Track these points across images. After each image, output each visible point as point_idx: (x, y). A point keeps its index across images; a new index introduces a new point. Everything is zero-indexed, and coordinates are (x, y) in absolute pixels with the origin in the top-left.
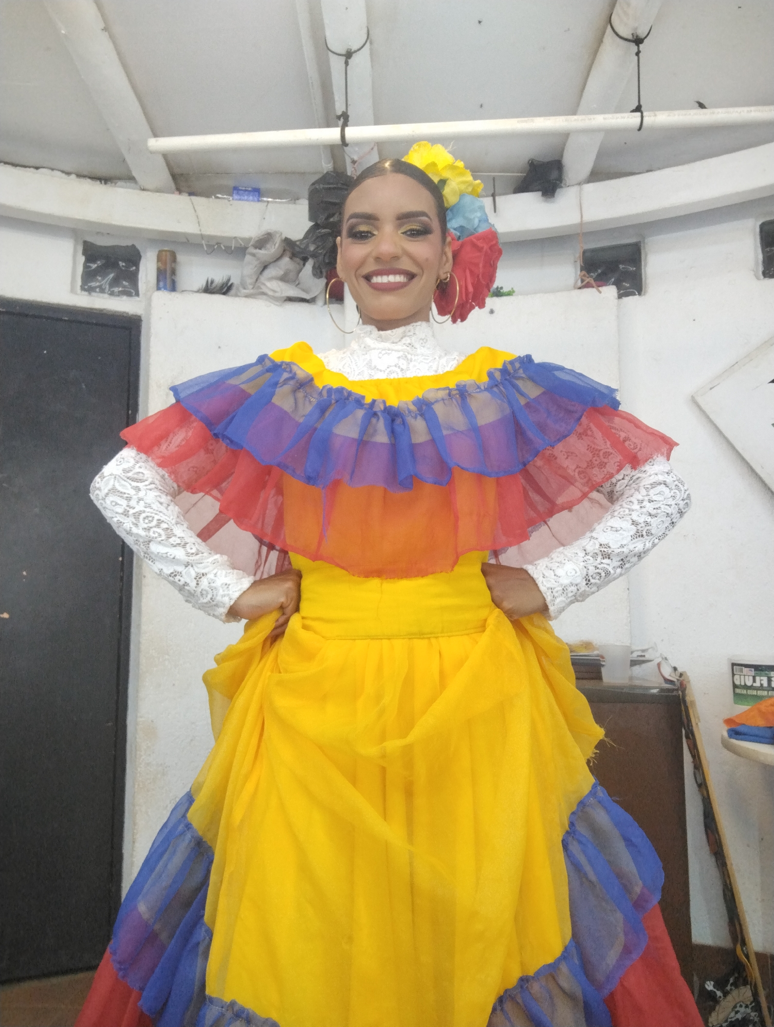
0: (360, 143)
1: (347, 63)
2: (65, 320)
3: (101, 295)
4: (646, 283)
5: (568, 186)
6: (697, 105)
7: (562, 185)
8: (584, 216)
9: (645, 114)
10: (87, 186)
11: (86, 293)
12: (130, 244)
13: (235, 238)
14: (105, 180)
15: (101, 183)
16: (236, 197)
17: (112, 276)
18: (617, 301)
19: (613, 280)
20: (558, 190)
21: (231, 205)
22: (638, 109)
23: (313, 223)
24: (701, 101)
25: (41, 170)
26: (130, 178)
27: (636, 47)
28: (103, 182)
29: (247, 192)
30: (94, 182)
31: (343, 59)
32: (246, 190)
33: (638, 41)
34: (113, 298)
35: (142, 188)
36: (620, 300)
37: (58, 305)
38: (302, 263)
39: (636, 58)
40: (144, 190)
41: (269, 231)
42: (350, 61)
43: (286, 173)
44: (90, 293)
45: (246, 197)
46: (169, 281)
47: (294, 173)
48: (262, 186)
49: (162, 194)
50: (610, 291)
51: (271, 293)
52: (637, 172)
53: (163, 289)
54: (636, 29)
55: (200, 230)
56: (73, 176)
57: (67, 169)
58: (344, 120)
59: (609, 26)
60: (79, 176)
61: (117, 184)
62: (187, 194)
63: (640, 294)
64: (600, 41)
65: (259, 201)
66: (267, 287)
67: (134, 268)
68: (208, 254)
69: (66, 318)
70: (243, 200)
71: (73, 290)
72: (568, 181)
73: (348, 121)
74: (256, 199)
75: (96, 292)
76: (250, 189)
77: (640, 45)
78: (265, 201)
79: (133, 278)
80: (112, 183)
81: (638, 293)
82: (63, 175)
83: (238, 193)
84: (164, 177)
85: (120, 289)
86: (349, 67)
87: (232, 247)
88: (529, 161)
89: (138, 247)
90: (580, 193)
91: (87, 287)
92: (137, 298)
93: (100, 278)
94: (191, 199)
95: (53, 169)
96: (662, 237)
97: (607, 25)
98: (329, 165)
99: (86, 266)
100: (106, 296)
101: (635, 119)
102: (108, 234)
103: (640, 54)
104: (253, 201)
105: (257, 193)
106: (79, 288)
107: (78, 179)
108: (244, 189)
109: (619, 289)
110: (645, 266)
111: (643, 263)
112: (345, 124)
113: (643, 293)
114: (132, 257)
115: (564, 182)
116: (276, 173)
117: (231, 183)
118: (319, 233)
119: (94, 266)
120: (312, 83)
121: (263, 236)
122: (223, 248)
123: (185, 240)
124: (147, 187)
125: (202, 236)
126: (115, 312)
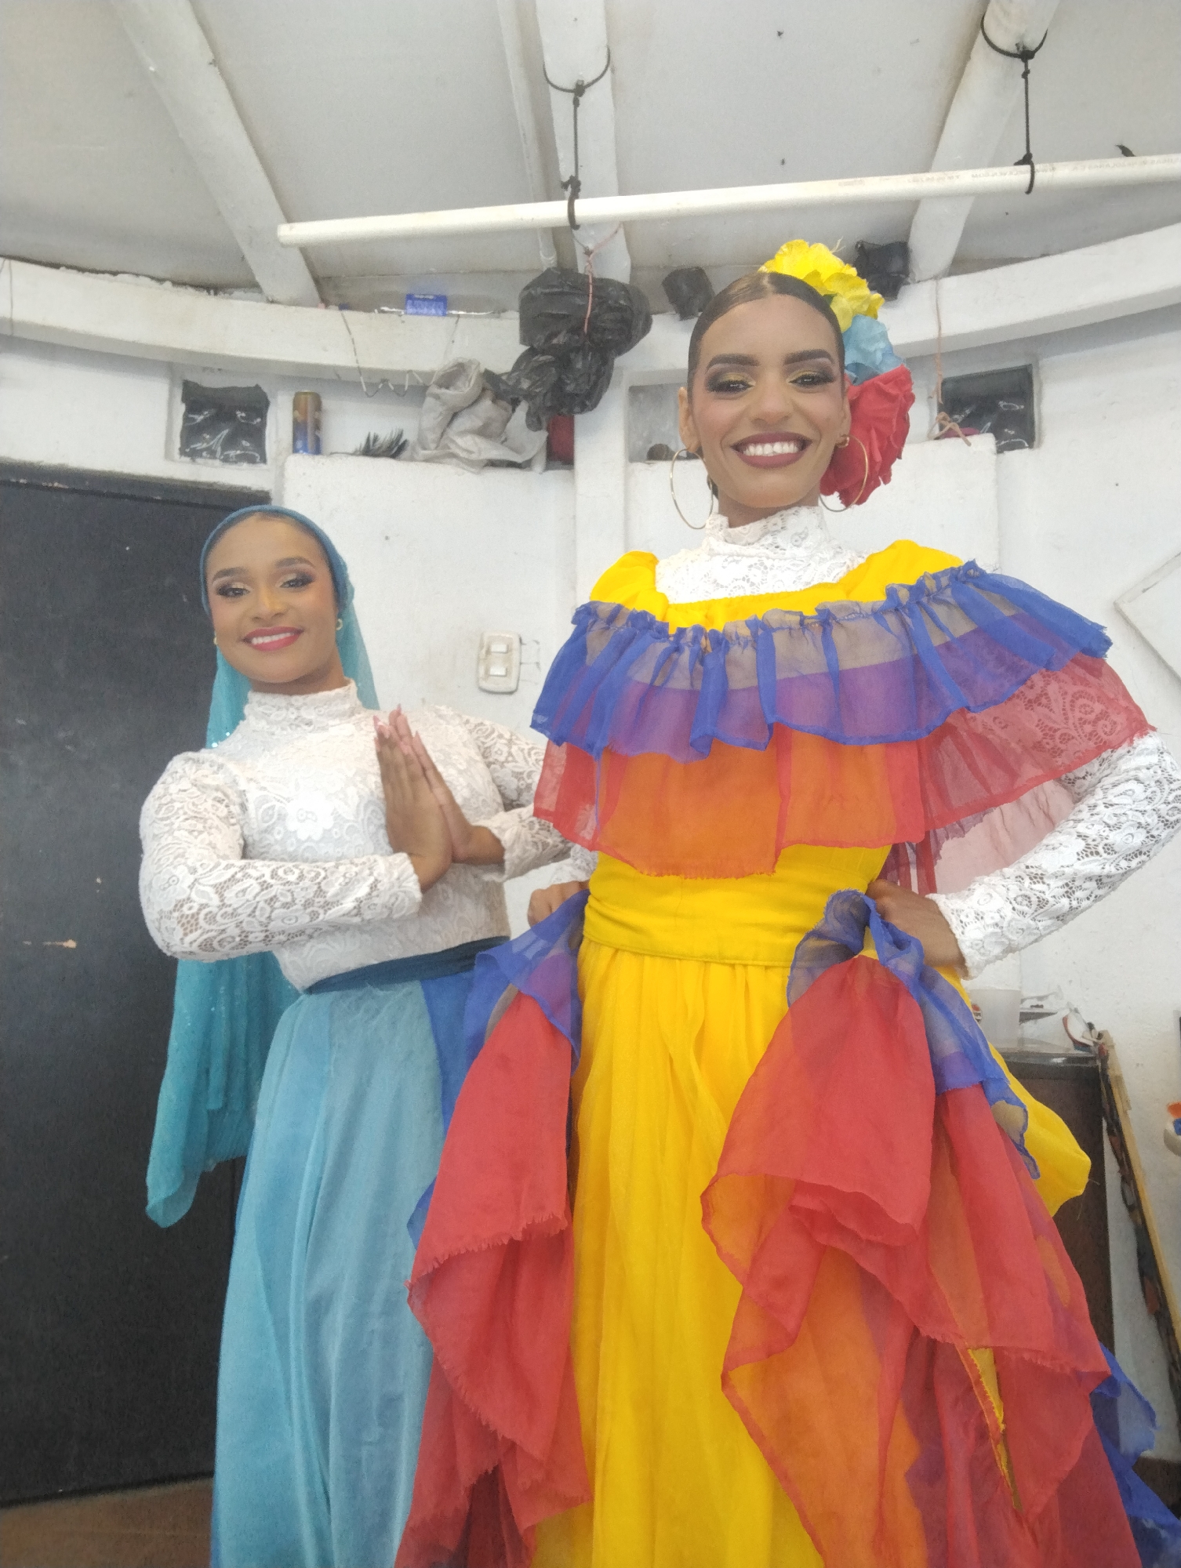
0: (596, 224)
1: (576, 103)
2: (157, 501)
3: (210, 462)
4: (1040, 429)
5: (919, 282)
6: (1120, 151)
7: (909, 280)
8: (942, 328)
9: (1037, 167)
10: (189, 299)
11: (188, 459)
12: (253, 385)
13: (410, 372)
14: (214, 288)
15: (209, 293)
16: (410, 310)
17: (225, 432)
18: (995, 457)
19: (989, 424)
20: (903, 288)
21: (403, 322)
22: (1027, 160)
23: (527, 348)
24: (1126, 145)
25: (120, 276)
26: (251, 286)
27: (1023, 64)
28: (212, 292)
29: (426, 303)
30: (197, 292)
31: (572, 95)
32: (424, 300)
33: (1025, 55)
34: (227, 466)
35: (270, 299)
36: (1001, 455)
37: (146, 477)
38: (510, 408)
39: (1023, 80)
40: (272, 302)
41: (460, 361)
42: (581, 99)
43: (487, 272)
44: (193, 460)
45: (425, 310)
46: (310, 439)
47: (497, 271)
48: (451, 292)
49: (299, 308)
50: (984, 442)
51: (463, 455)
52: (1025, 257)
53: (301, 451)
54: (1022, 36)
55: (357, 362)
56: (168, 284)
57: (160, 274)
58: (573, 188)
59: (981, 32)
60: (178, 283)
61: (233, 295)
62: (337, 307)
63: (1031, 446)
64: (966, 56)
65: (444, 315)
66: (456, 444)
67: (259, 420)
68: (368, 396)
69: (159, 498)
70: (421, 314)
71: (168, 456)
72: (917, 274)
73: (579, 190)
74: (440, 312)
75: (201, 456)
76: (431, 297)
77: (1030, 62)
78: (452, 315)
79: (257, 435)
80: (225, 293)
81: (1028, 443)
82: (153, 283)
83: (413, 305)
84: (303, 281)
85: (238, 452)
86: (578, 109)
87: (404, 386)
88: (858, 243)
89: (265, 389)
90: (937, 293)
91: (189, 451)
92: (262, 466)
93: (208, 437)
94: (343, 317)
95: (137, 275)
96: (1064, 357)
97: (977, 33)
98: (550, 259)
99: (186, 419)
100: (217, 462)
101: (1021, 174)
102: (219, 370)
103: (1029, 76)
104: (437, 315)
105: (442, 303)
106: (176, 451)
107: (175, 289)
108: (422, 297)
109: (998, 437)
110: (1040, 400)
111: (1035, 400)
112: (575, 196)
113: (1036, 443)
114: (257, 405)
115: (910, 275)
116: (472, 272)
117: (405, 290)
118: (536, 361)
119: (199, 418)
120: (524, 135)
121: (452, 367)
122: (392, 388)
123: (335, 377)
124: (277, 297)
125: (360, 370)
126: (231, 487)
